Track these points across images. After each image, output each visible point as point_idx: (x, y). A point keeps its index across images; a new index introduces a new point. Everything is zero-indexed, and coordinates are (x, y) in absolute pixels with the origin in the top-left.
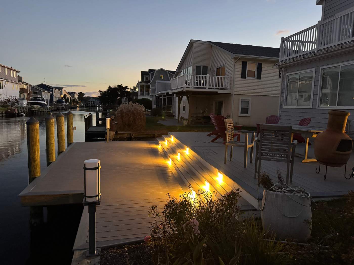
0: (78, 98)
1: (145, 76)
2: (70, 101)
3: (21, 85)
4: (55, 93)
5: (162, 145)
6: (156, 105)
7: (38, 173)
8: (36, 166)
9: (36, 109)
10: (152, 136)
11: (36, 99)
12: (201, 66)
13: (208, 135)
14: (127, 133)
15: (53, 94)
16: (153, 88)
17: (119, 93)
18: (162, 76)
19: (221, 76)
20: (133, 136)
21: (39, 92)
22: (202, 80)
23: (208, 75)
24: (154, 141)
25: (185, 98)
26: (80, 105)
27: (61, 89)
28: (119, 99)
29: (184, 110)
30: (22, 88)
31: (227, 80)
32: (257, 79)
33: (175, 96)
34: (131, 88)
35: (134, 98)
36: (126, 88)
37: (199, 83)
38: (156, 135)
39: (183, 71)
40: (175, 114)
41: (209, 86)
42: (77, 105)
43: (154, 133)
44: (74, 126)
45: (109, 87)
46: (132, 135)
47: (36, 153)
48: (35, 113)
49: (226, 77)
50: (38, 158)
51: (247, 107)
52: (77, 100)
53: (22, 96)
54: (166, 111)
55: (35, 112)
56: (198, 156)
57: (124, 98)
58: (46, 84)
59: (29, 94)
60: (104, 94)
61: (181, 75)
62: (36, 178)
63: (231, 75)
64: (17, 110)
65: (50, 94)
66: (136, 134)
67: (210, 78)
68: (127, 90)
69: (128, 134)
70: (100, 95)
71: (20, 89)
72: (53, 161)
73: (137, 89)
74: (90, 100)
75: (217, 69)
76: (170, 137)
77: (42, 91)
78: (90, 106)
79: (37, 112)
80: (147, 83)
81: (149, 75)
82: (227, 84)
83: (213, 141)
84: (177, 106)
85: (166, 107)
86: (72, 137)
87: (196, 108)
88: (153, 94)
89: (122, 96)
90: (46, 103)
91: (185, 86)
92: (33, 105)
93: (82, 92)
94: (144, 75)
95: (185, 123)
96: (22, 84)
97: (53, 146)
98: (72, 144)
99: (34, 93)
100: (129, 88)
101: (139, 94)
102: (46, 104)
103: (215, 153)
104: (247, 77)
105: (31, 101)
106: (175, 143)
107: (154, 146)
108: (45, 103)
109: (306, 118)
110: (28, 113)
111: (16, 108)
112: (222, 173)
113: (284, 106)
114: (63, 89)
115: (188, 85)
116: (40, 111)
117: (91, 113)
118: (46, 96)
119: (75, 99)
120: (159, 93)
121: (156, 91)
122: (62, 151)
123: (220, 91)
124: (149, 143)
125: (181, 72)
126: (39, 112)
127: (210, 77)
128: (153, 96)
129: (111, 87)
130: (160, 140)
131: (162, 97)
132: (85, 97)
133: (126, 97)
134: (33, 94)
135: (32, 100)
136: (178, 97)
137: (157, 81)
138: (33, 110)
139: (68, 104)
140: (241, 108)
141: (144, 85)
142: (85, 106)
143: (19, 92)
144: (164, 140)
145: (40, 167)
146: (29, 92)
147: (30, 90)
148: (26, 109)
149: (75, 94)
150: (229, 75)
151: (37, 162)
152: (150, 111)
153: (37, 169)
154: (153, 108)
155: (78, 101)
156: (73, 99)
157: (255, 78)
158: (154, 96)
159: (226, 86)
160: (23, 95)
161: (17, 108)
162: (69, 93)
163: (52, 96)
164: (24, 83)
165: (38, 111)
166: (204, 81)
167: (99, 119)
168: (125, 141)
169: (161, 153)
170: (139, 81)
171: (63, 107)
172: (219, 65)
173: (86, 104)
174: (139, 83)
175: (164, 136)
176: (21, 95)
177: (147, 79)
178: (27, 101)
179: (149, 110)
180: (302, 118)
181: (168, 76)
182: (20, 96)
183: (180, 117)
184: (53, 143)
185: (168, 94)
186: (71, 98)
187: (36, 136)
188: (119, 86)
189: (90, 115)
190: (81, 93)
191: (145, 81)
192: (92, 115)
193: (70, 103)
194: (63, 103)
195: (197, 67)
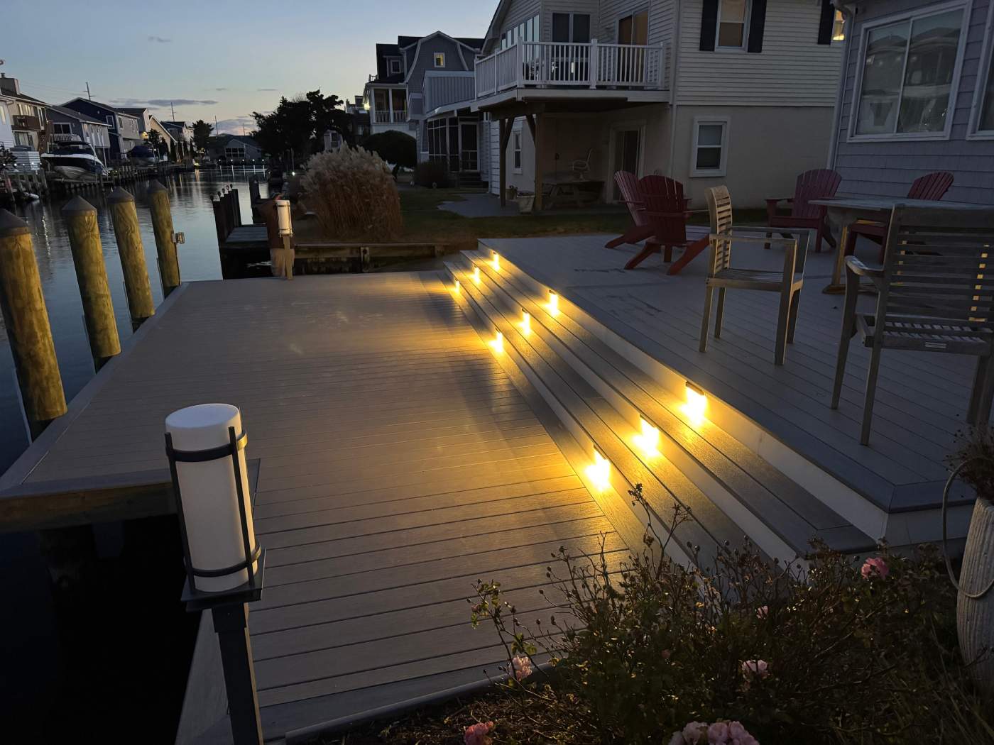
0: (195, 141)
1: (389, 61)
2: (170, 150)
3: (15, 106)
4: (122, 127)
5: (464, 285)
6: (428, 153)
7: (58, 404)
8: (45, 383)
9: (68, 178)
10: (427, 252)
11: (67, 147)
12: (568, 15)
13: (611, 245)
14: (347, 245)
15: (116, 131)
16: (416, 96)
17: (313, 118)
18: (441, 56)
19: (635, 44)
20: (368, 253)
21: (74, 126)
22: (570, 61)
23: (594, 42)
24: (438, 272)
25: (520, 123)
26: (202, 162)
27: (138, 113)
28: (314, 138)
29: (518, 164)
30: (20, 116)
31: (653, 58)
32: (749, 51)
33: (485, 120)
34: (348, 102)
35: (360, 132)
36: (333, 100)
37: (562, 71)
38: (438, 249)
39: (509, 33)
40: (489, 180)
41: (599, 80)
42: (194, 161)
43: (433, 244)
44: (176, 232)
45: (280, 99)
46: (365, 252)
47: (37, 337)
48: (70, 191)
49: (650, 46)
50: (49, 352)
51: (717, 146)
52: (192, 146)
53: (24, 140)
54: (461, 170)
55: (70, 188)
56: (593, 320)
57: (330, 135)
58: (93, 99)
59: (43, 133)
60: (267, 123)
61: (504, 48)
62: (51, 421)
63: (669, 41)
64: (12, 184)
65: (109, 130)
66: (376, 247)
67: (600, 52)
68: (337, 107)
69: (352, 248)
70: (257, 129)
71: (14, 117)
72: (111, 353)
73: (366, 102)
74: (232, 145)
75: (621, 21)
76: (486, 256)
77: (81, 121)
78: (230, 164)
79: (75, 188)
80: (397, 83)
81: (401, 55)
82: (656, 71)
83: (631, 266)
84: (497, 152)
85: (460, 159)
86: (175, 266)
87: (557, 157)
88: (417, 117)
89: (322, 128)
90: (96, 157)
91: (520, 81)
92: (59, 168)
93: (205, 122)
94: (384, 57)
95: (526, 205)
96: (18, 103)
97: (104, 305)
98: (176, 289)
99: (57, 129)
100: (341, 102)
101: (373, 120)
102: (97, 163)
103: (653, 312)
104: (719, 45)
105: (52, 156)
106: (507, 275)
107: (439, 288)
108: (94, 158)
109: (933, 173)
110: (48, 193)
111: (7, 178)
112: (703, 390)
113: (848, 137)
114: (146, 114)
115: (532, 78)
116: (85, 186)
117: (231, 186)
118: (96, 136)
119: (185, 143)
120: (436, 111)
121: (427, 108)
122: (144, 316)
123: (632, 96)
124: (424, 279)
125: (503, 39)
126: (80, 187)
127: (600, 47)
128: (417, 122)
129: (289, 100)
130: (457, 268)
131: (445, 124)
132: (215, 137)
133: (336, 130)
134: (56, 133)
135: (53, 150)
136: (497, 124)
137: (429, 73)
138: (60, 182)
139: (166, 158)
140: (699, 149)
141: (388, 91)
142: (218, 162)
143: (13, 129)
144: (467, 267)
145: (60, 383)
146: (42, 128)
147: (45, 121)
148: (40, 180)
149: (184, 129)
150: (662, 39)
151: (46, 367)
152: (412, 170)
153: (52, 390)
154: (418, 161)
155: (195, 149)
156: (179, 144)
157: (744, 49)
158: (421, 123)
159: (653, 78)
160: (26, 135)
161: (12, 177)
162: (166, 125)
163: (114, 137)
164: (24, 99)
165: (78, 185)
166: (577, 64)
167: (259, 201)
168: (345, 272)
169: (465, 312)
170: (370, 76)
171: (151, 171)
172: (625, 9)
173: (221, 157)
174: (370, 82)
175: (468, 251)
176: (21, 137)
177: (396, 69)
178: (40, 154)
179: (407, 170)
180: (919, 175)
181: (458, 56)
182: (17, 140)
183: (507, 187)
184: (102, 296)
185: (465, 112)
186: (172, 141)
187: (28, 276)
188: (310, 95)
189: (230, 190)
190: (201, 122)
191: (388, 75)
192: (236, 190)
193: (172, 157)
194: (152, 158)
195: (555, 16)
